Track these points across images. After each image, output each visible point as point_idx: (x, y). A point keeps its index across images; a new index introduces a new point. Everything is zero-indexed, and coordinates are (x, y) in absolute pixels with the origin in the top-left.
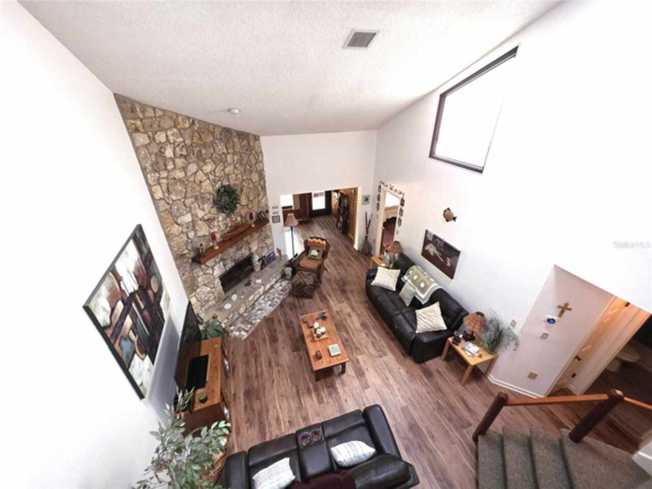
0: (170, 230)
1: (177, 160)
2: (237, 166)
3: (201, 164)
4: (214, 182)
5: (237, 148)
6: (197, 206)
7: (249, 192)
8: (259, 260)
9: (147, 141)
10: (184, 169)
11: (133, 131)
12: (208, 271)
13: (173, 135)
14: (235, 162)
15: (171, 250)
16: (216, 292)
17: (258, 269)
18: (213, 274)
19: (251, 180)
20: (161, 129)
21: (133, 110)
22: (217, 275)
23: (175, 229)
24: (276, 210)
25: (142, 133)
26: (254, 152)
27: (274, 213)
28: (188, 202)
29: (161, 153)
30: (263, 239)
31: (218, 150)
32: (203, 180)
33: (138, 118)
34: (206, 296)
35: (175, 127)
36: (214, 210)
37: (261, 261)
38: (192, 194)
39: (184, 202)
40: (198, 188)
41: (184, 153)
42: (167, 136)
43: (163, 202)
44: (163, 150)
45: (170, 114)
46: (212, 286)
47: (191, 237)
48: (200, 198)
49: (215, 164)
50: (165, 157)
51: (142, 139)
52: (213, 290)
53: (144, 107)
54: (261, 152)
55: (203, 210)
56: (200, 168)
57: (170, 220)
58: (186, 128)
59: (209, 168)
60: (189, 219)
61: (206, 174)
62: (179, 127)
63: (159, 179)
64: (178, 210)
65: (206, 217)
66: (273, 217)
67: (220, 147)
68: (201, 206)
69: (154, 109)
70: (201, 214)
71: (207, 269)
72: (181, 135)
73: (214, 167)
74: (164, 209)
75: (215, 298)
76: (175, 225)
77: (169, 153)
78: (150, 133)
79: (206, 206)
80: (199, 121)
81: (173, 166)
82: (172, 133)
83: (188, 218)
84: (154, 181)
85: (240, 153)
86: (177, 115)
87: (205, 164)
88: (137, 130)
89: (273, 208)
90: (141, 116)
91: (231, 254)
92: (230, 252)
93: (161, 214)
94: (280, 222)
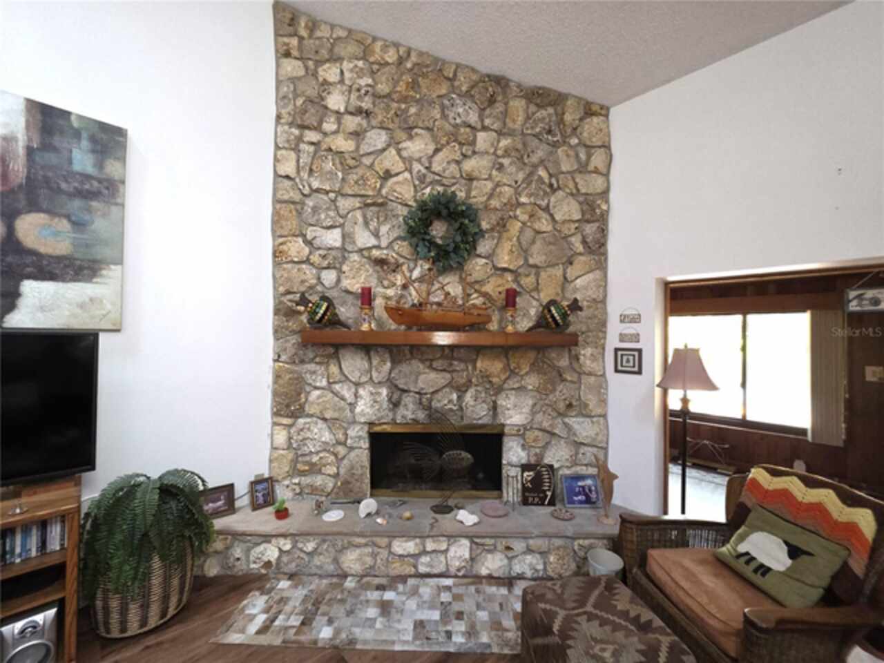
0: (282, 244)
1: (348, 118)
2: (506, 161)
3: (401, 135)
4: (422, 182)
5: (514, 121)
6: (360, 220)
7: (533, 242)
8: (525, 467)
9: (302, 72)
10: (357, 135)
11: (284, 54)
12: (337, 387)
13: (351, 71)
14: (500, 152)
15: (275, 288)
16: (345, 462)
17: (511, 492)
18: (352, 406)
19: (547, 209)
20: (335, 59)
21: (293, 21)
22: (363, 414)
23: (297, 248)
24: (630, 329)
25: (296, 58)
26: (574, 141)
27: (622, 338)
28: (344, 204)
29: (318, 102)
30: (561, 406)
31: (451, 115)
32: (394, 170)
33: (295, 34)
34: (317, 453)
35: (364, 58)
36: (404, 248)
37: (529, 475)
38: (356, 190)
39: (334, 201)
40: (374, 182)
41: (366, 104)
42: (342, 72)
43: (287, 183)
44: (324, 94)
45: (359, 37)
46: (341, 436)
47: (326, 283)
48: (377, 205)
49: (437, 143)
50: (326, 108)
51: (293, 67)
52: (341, 450)
53: (313, 26)
54: (607, 147)
55: (376, 235)
56: (393, 143)
57: (292, 224)
58: (387, 64)
59: (418, 146)
60: (335, 240)
61: (408, 162)
62: (372, 59)
63: (300, 139)
64: (315, 210)
65: (376, 253)
66: (617, 350)
67: (460, 110)
68: (373, 225)
69: (333, 27)
70: (364, 239)
71: (340, 382)
72: (373, 73)
73: (432, 147)
74: (286, 197)
75: (337, 476)
76: (300, 240)
77: (336, 101)
78: (311, 63)
79: (384, 229)
80: (421, 54)
81: (334, 127)
82: (351, 65)
83: (333, 238)
84: (288, 141)
85: (523, 134)
86: (375, 39)
87: (411, 138)
88: (287, 54)
89: (623, 319)
90: (304, 33)
91: (420, 385)
92: (422, 377)
93: (278, 206)
94: (639, 372)
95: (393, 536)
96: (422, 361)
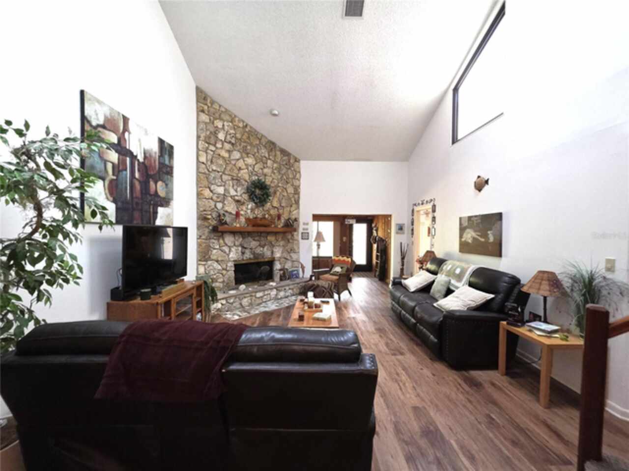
0: (202, 190)
1: (226, 144)
2: (275, 171)
3: (244, 155)
4: (252, 174)
5: (278, 158)
6: (231, 185)
7: (282, 199)
8: (280, 270)
9: (208, 121)
10: (229, 151)
11: (200, 110)
12: (224, 248)
13: (228, 126)
14: (274, 168)
15: (198, 209)
16: (226, 276)
17: (277, 278)
18: (228, 255)
19: (286, 189)
20: (220, 119)
21: (205, 99)
22: (232, 257)
23: (207, 193)
24: (306, 227)
25: (206, 114)
26: (292, 169)
27: (304, 229)
28: (225, 177)
29: (215, 133)
30: (289, 250)
31: (260, 152)
32: (242, 168)
33: (206, 104)
34: (215, 274)
35: (231, 122)
36: (246, 196)
37: (282, 272)
38: (230, 173)
39: (221, 176)
40: (236, 171)
41: (233, 141)
42: (223, 125)
43: (204, 166)
44: (217, 132)
45: (230, 113)
46: (224, 266)
47: (219, 208)
48: (237, 180)
49: (256, 161)
50: (217, 137)
51: (204, 118)
52: (224, 272)
53: (213, 102)
54: (299, 172)
55: (236, 191)
56: (242, 158)
57: (205, 183)
58: (239, 127)
59: (250, 161)
60: (222, 191)
61: (246, 165)
62: (235, 124)
63: (207, 148)
64: (214, 178)
65: (237, 198)
66: (302, 233)
67: (263, 151)
68: (235, 187)
69: (220, 106)
70: (233, 193)
71: (224, 246)
72: (235, 129)
73: (254, 163)
74: (203, 171)
75: (223, 282)
76: (208, 190)
77: (221, 136)
78: (212, 118)
79: (239, 189)
80: (251, 127)
81: (221, 146)
82: (228, 124)
83: (221, 190)
84: (203, 148)
85: (280, 163)
86: (235, 116)
87: (248, 157)
88: (203, 111)
89: (304, 224)
90: (209, 105)
91: (251, 246)
92: (251, 243)
93: (199, 174)
94: (308, 239)
95: (256, 292)
96: (251, 237)
